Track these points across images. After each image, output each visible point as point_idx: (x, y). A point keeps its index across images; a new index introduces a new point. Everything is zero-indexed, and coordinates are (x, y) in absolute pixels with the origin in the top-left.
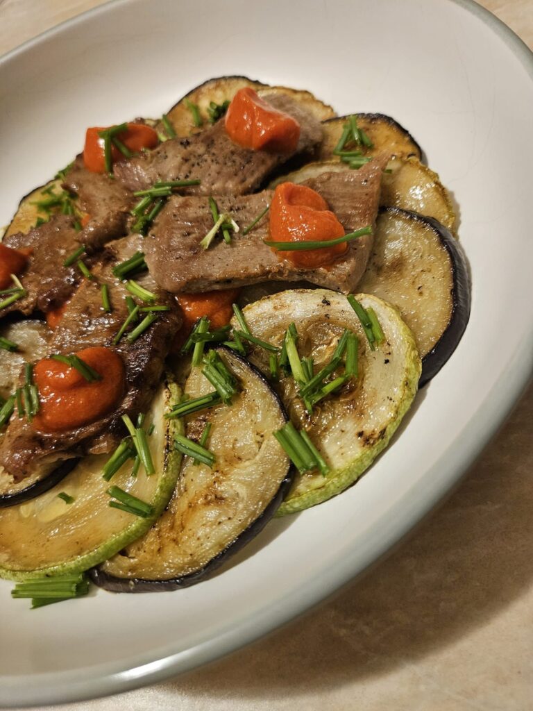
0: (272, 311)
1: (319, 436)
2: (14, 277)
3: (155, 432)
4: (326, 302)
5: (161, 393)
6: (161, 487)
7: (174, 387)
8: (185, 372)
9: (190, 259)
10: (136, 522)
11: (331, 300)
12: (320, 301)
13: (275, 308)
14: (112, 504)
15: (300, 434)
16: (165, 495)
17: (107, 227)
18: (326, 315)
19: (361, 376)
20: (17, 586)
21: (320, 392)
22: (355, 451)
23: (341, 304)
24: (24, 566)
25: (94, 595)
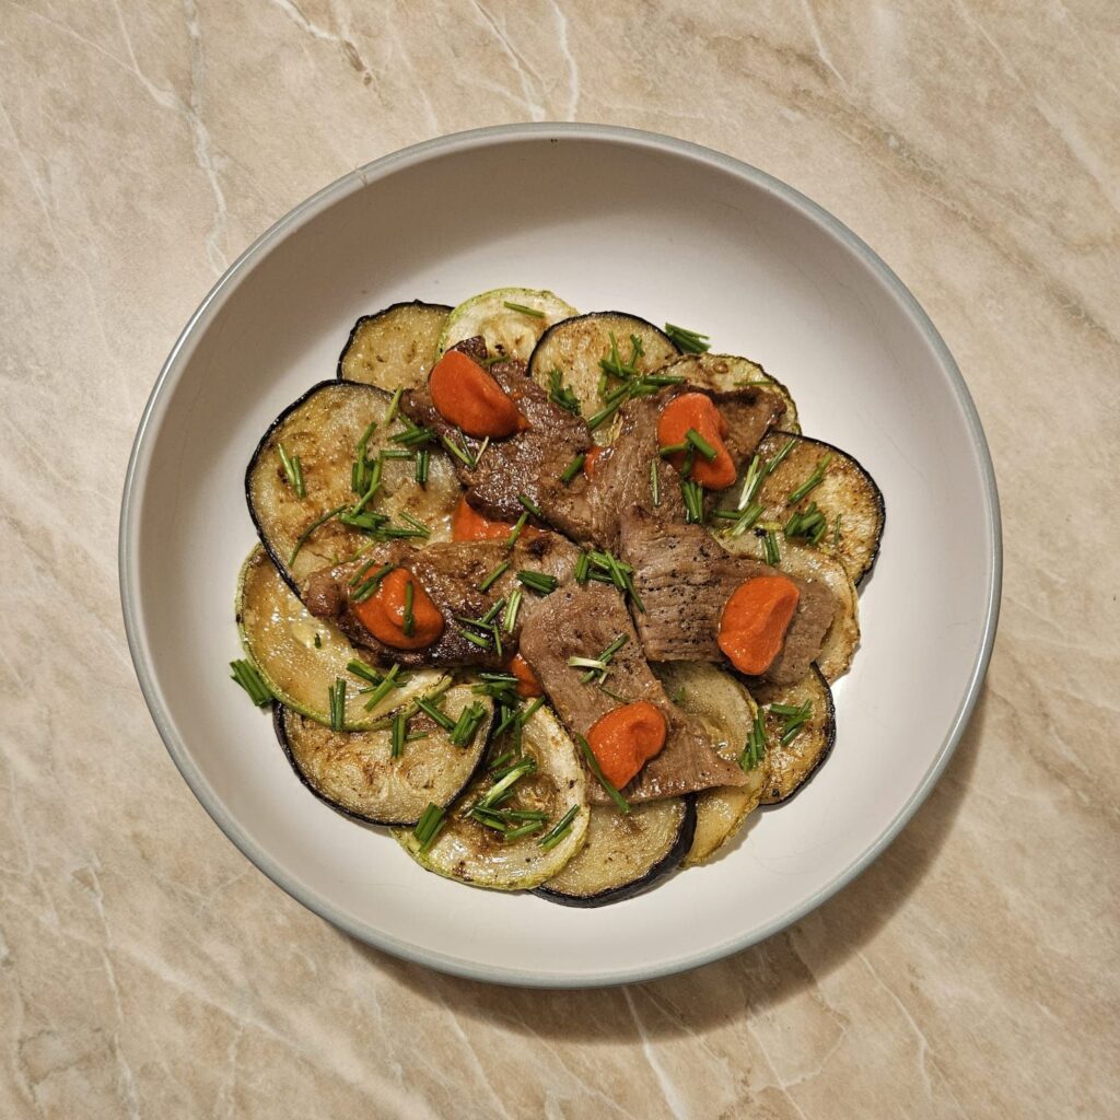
0: (550, 736)
1: (452, 830)
2: (487, 439)
3: (402, 690)
4: (572, 784)
5: (438, 673)
6: (361, 724)
7: (448, 680)
8: (469, 679)
9: (553, 653)
10: (327, 719)
11: (576, 787)
12: (571, 777)
13: (553, 738)
14: (331, 690)
15: (439, 821)
16: (357, 728)
17: (569, 527)
18: (559, 790)
19: (514, 842)
20: (246, 661)
21: (484, 818)
22: (447, 864)
23: (574, 798)
24: (255, 648)
25: (265, 714)
